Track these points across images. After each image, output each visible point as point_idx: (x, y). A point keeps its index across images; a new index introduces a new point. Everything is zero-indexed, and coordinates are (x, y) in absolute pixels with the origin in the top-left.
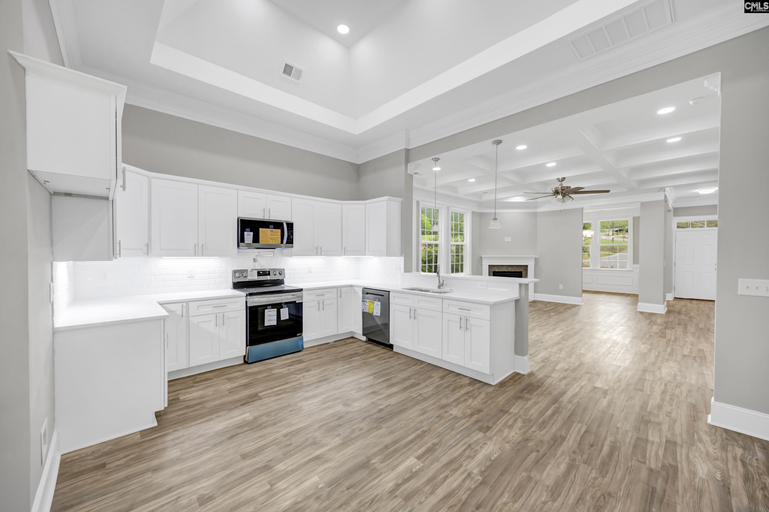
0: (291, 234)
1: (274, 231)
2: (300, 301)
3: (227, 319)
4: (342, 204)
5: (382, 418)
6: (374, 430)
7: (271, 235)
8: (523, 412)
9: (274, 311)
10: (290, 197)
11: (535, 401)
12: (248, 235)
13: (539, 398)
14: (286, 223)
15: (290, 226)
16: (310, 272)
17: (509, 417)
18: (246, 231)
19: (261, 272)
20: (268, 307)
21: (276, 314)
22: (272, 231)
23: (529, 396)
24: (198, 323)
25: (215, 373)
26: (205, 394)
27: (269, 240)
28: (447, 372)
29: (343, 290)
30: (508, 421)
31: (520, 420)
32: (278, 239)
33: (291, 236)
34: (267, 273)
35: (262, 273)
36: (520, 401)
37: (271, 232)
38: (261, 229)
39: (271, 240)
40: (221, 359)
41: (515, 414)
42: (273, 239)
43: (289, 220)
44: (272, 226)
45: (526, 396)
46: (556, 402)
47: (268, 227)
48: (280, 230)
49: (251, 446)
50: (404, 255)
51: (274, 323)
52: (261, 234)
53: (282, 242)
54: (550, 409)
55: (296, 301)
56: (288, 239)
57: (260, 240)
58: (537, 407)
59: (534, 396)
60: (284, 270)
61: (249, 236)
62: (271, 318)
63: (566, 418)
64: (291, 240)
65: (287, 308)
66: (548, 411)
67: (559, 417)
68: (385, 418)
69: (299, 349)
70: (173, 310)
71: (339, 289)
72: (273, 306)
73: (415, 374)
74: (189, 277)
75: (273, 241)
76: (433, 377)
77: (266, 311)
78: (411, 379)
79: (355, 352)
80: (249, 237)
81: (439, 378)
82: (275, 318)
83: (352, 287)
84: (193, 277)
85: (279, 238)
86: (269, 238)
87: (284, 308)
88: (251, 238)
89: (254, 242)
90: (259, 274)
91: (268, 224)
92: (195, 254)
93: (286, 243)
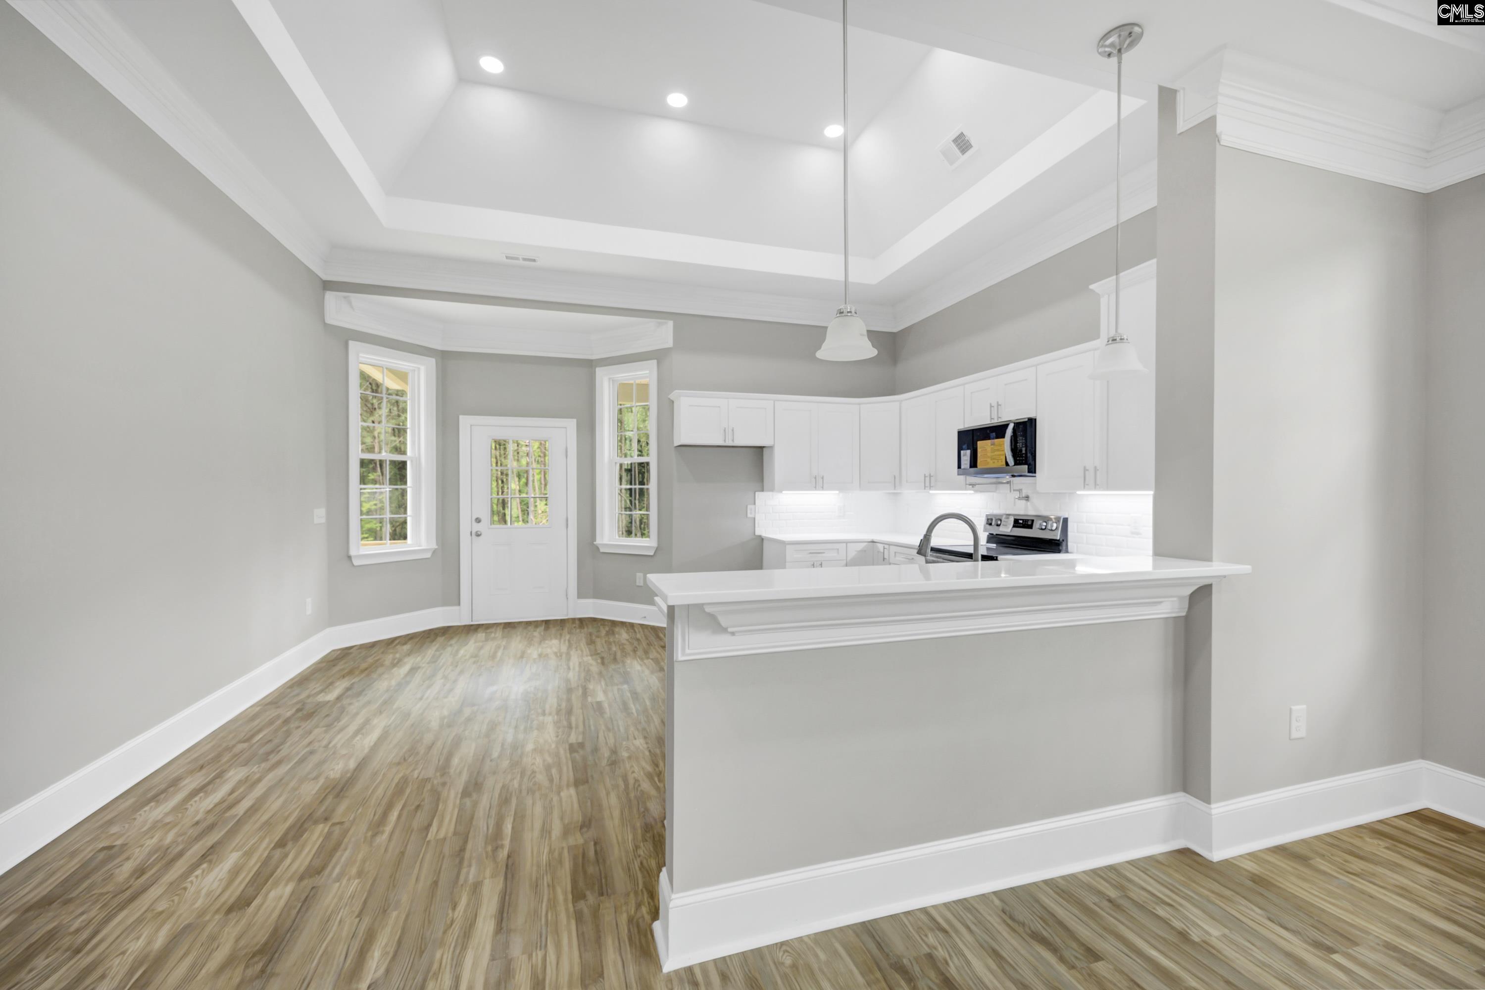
0: (1022, 445)
1: (994, 443)
7: (993, 451)
8: (552, 799)
10: (1033, 366)
11: (550, 838)
12: (965, 455)
13: (551, 852)
14: (1014, 423)
15: (1031, 426)
17: (565, 778)
18: (963, 450)
19: (1017, 521)
23: (571, 841)
27: (989, 460)
30: (560, 772)
31: (546, 783)
33: (1024, 450)
34: (1030, 523)
35: (1021, 522)
36: (578, 817)
37: (992, 445)
38: (980, 444)
39: (991, 459)
41: (559, 790)
42: (994, 459)
43: (1031, 414)
44: (994, 434)
45: (577, 839)
46: (507, 866)
47: (989, 437)
52: (979, 451)
54: (511, 836)
57: (979, 460)
58: (538, 825)
59: (563, 848)
63: (471, 835)
66: (513, 828)
67: (485, 829)
75: (994, 462)
80: (967, 458)
85: (1003, 455)
86: (989, 457)
89: (971, 467)
90: (1017, 524)
91: (988, 431)
92: (925, 487)
93: (1013, 464)
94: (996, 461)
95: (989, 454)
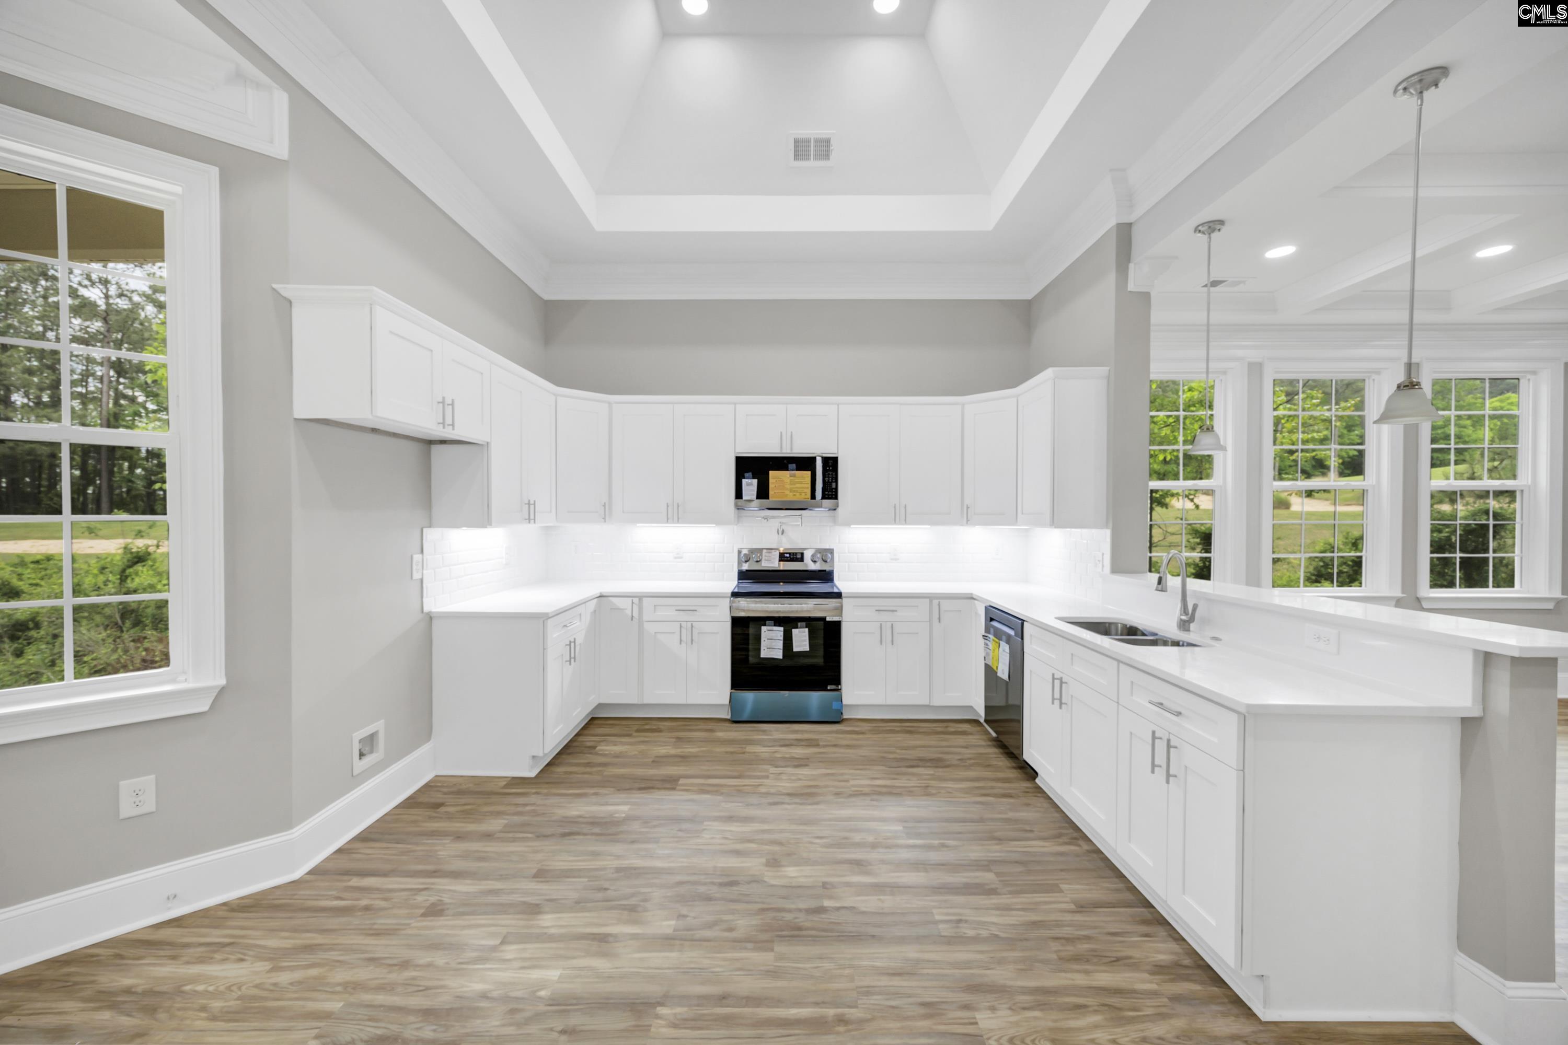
0: (832, 480)
1: (797, 475)
2: (836, 619)
3: (698, 633)
4: (963, 405)
5: (800, 929)
6: (750, 945)
7: (793, 483)
9: (779, 632)
10: (833, 404)
12: (748, 485)
14: (822, 457)
15: (831, 464)
16: (896, 559)
18: (744, 478)
19: (787, 553)
20: (767, 622)
21: (782, 638)
22: (794, 476)
24: (655, 633)
25: (667, 724)
26: (626, 752)
27: (787, 492)
28: (1128, 896)
29: (946, 605)
32: (805, 490)
33: (834, 485)
34: (799, 556)
35: (788, 555)
37: (791, 476)
38: (772, 474)
39: (791, 492)
40: (690, 702)
42: (794, 491)
43: (830, 452)
44: (794, 465)
47: (785, 468)
48: (809, 473)
49: (569, 861)
50: (1111, 525)
51: (779, 655)
52: (772, 481)
53: (813, 497)
55: (826, 617)
56: (824, 490)
57: (771, 493)
60: (831, 551)
61: (750, 486)
62: (774, 644)
64: (832, 492)
65: (807, 630)
68: (804, 933)
69: (834, 718)
70: (622, 608)
71: (935, 602)
72: (778, 621)
73: (1016, 862)
74: (676, 558)
75: (795, 495)
76: (1061, 891)
77: (764, 628)
78: (990, 871)
79: (940, 756)
80: (750, 488)
81: (1074, 902)
82: (780, 645)
83: (973, 601)
84: (681, 558)
85: (807, 488)
86: (787, 489)
87: (801, 628)
88: (753, 491)
89: (758, 497)
90: (782, 558)
91: (785, 461)
92: (668, 519)
93: (820, 498)
94: (798, 494)
95: (788, 486)
